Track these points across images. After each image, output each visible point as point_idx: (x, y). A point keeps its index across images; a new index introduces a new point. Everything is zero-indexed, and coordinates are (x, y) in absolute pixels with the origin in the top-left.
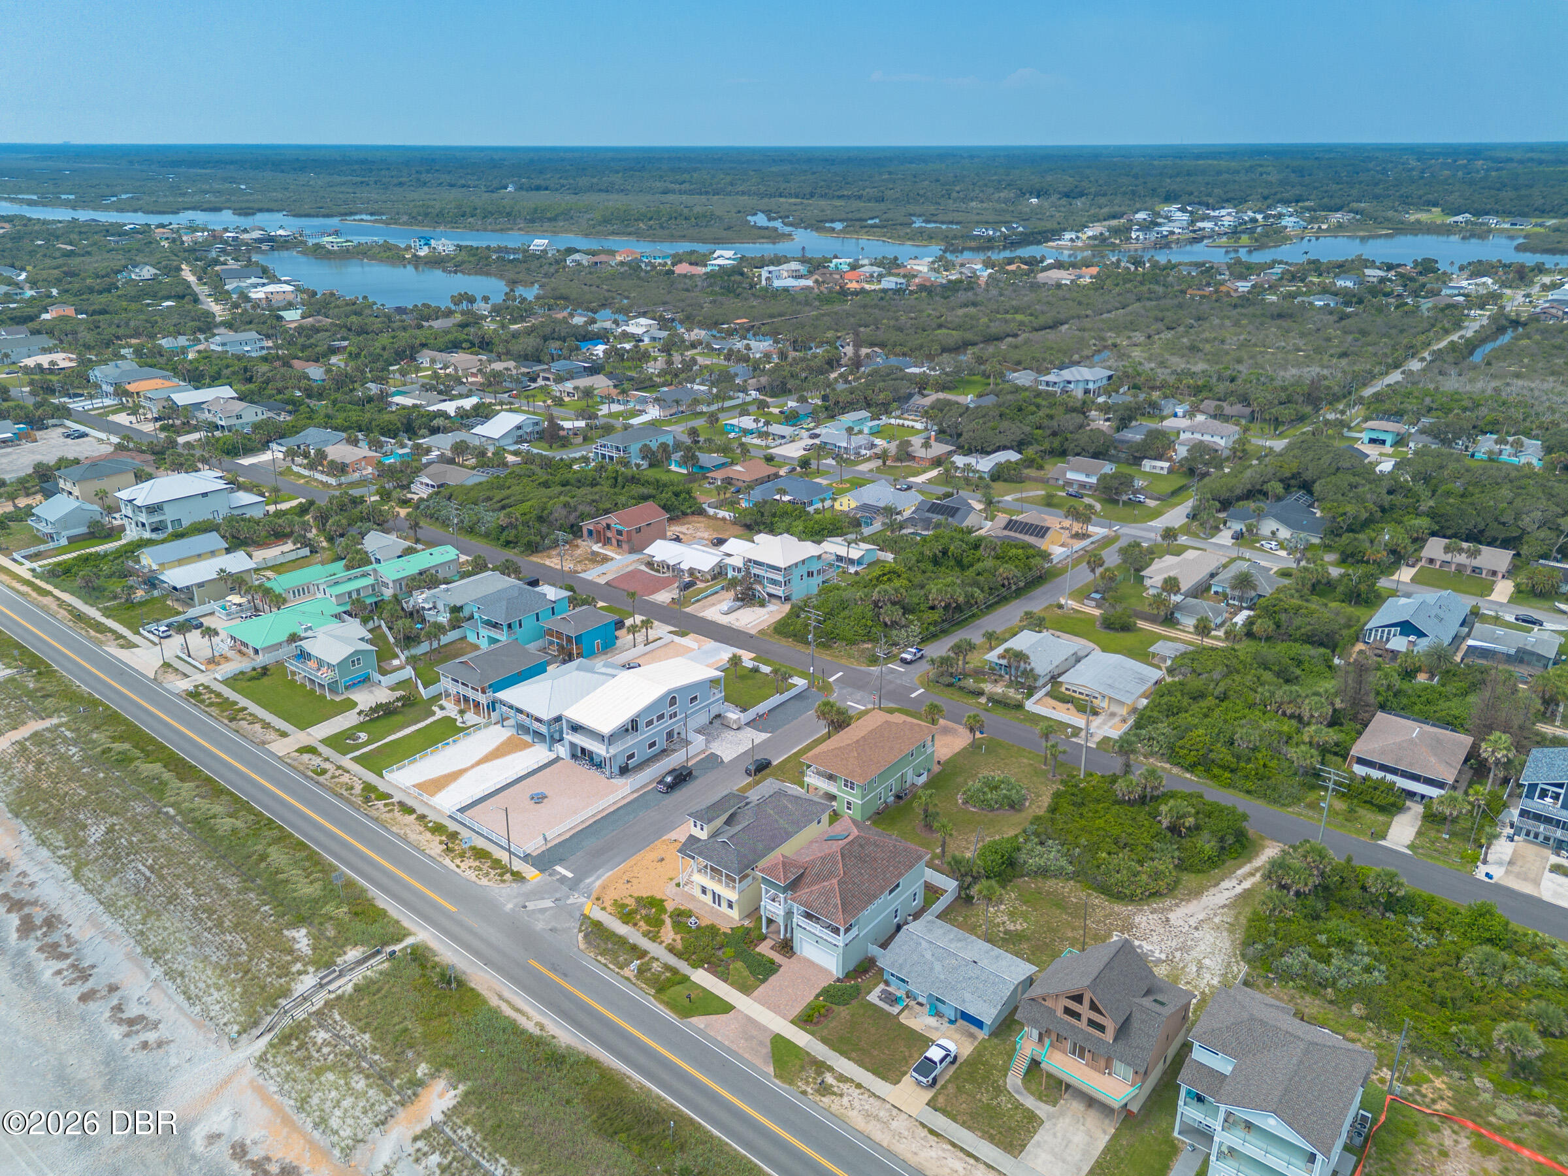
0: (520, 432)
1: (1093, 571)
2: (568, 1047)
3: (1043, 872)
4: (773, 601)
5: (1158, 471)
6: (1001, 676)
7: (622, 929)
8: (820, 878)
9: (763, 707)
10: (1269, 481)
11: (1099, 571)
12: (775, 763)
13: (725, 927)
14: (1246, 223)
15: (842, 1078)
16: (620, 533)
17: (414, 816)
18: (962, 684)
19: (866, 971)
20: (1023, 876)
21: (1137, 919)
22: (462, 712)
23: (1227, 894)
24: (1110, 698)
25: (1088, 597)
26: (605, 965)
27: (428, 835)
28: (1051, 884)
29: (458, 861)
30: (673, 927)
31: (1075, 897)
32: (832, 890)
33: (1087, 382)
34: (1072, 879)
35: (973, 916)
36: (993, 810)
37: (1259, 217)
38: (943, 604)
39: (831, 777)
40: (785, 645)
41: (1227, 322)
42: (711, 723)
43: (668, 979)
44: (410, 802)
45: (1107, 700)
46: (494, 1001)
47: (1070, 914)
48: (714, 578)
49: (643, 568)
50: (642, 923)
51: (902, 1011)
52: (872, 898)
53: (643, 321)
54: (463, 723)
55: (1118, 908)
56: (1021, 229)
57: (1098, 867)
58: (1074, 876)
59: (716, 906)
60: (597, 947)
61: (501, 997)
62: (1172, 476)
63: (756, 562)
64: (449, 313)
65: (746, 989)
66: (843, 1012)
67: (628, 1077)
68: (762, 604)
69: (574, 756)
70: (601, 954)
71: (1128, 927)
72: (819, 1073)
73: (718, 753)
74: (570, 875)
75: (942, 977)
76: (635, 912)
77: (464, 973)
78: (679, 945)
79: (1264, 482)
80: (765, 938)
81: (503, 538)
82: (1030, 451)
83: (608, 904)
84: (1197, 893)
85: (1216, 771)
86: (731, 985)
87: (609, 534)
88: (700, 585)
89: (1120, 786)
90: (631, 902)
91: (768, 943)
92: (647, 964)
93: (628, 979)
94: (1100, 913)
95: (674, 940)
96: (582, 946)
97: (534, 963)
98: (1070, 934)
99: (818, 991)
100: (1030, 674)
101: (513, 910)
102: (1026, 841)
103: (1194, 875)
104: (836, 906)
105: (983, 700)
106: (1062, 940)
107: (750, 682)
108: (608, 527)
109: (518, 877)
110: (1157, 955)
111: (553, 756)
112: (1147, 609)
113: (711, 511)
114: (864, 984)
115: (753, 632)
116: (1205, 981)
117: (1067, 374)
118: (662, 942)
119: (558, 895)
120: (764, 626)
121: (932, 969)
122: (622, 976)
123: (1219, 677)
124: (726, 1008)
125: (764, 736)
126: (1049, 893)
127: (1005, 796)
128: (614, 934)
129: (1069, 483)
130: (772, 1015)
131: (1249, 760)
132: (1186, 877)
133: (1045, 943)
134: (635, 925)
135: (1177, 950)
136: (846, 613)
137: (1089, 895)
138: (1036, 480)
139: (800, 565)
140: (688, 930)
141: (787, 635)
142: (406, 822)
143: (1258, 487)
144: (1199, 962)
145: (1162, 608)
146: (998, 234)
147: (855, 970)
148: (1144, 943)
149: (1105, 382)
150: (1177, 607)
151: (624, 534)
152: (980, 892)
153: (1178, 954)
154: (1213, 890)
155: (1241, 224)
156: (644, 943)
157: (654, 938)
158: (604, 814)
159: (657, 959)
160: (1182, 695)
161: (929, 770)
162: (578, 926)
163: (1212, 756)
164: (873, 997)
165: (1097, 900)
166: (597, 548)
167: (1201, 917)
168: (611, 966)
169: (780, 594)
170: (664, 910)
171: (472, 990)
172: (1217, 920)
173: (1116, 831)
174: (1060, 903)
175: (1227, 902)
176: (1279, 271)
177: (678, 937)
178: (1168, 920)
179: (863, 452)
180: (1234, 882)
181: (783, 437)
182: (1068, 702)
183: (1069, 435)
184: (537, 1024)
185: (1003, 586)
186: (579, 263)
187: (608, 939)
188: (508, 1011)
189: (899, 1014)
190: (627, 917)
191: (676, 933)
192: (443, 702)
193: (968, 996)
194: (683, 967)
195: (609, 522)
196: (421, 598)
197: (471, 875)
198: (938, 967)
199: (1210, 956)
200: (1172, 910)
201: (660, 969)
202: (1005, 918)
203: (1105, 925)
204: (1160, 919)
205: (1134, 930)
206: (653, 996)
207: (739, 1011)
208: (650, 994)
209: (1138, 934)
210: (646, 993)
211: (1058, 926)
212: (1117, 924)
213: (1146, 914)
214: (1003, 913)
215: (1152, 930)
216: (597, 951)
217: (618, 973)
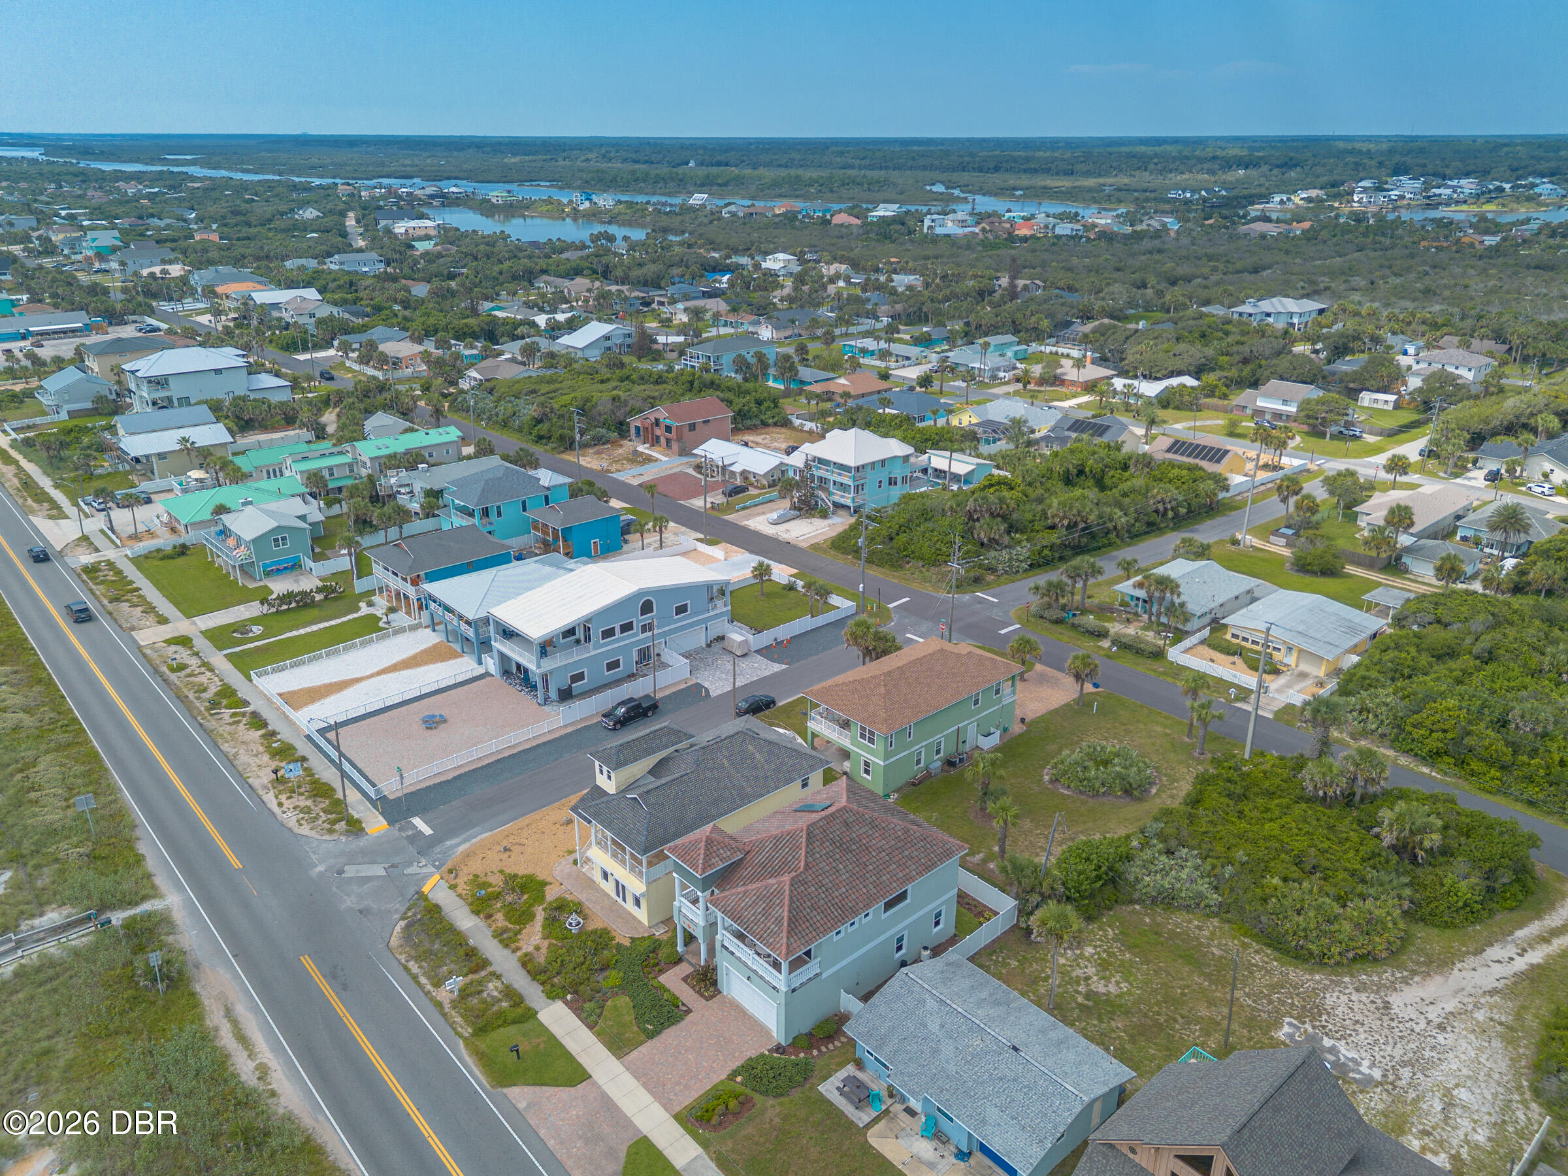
0: (608, 344)
1: (1284, 500)
3: (1166, 900)
4: (841, 512)
5: (1380, 406)
6: (1136, 614)
7: (465, 920)
8: (769, 870)
9: (783, 632)
10: (1540, 412)
11: (1293, 500)
12: (780, 704)
13: (622, 936)
14: (1490, 192)
16: (668, 429)
17: (263, 731)
18: (1076, 620)
19: (830, 1038)
20: (1132, 902)
21: (1330, 999)
22: (392, 610)
23: (1498, 970)
24: (1301, 651)
25: (1276, 532)
26: (415, 978)
27: (266, 758)
28: (1179, 920)
29: (283, 798)
30: (544, 927)
31: (1218, 946)
32: (779, 892)
33: (1291, 314)
34: (1216, 915)
35: (1037, 960)
36: (1097, 794)
37: (1507, 186)
38: (1066, 522)
39: (846, 725)
40: (840, 563)
41: (1472, 272)
42: (709, 646)
43: (501, 1013)
44: (266, 714)
45: (1295, 655)
46: (215, 1018)
47: (1207, 976)
48: (772, 485)
49: (691, 471)
50: (499, 916)
51: (876, 1121)
52: (847, 913)
53: (781, 256)
54: (388, 623)
55: (1295, 974)
56: (1224, 193)
57: (1265, 900)
58: (1221, 912)
59: (620, 900)
60: (415, 946)
61: (229, 1013)
62: (1398, 412)
63: (821, 461)
64: (583, 247)
65: (618, 1046)
66: (770, 1109)
68: (824, 515)
69: (506, 673)
70: (417, 959)
71: (1312, 1011)
73: (706, 684)
74: (427, 830)
75: (952, 1069)
76: (497, 896)
77: (197, 966)
78: (541, 958)
79: (1532, 415)
80: (679, 960)
81: (535, 432)
82: (1211, 378)
83: (461, 881)
84: (1442, 963)
85: (1475, 765)
86: (598, 1035)
87: (658, 432)
88: (753, 491)
89: (1311, 774)
90: (497, 881)
91: (684, 969)
92: (480, 983)
93: (439, 1005)
94: (1261, 981)
95: (537, 948)
96: (394, 942)
97: (307, 962)
98: (1204, 1012)
99: (738, 1064)
100: (1179, 612)
101: (321, 874)
102: (1142, 847)
103: (1436, 931)
104: (779, 921)
105: (1106, 644)
106: (1188, 1021)
107: (778, 601)
108: (657, 422)
109: (355, 827)
110: (1364, 1069)
111: (481, 670)
112: (1361, 550)
113: (797, 422)
114: (821, 1062)
115: (804, 545)
116: (1461, 1133)
117: (1266, 305)
118: (518, 949)
119: (396, 860)
120: (820, 539)
121: (936, 1051)
122: (432, 999)
123: (1481, 628)
124: (576, 1075)
125: (777, 667)
126: (1173, 935)
127: (1119, 774)
128: (452, 929)
129: (1259, 412)
130: (647, 1098)
131: (1534, 753)
132: (1421, 932)
133: (1157, 1023)
134: (489, 917)
135: (1404, 1064)
136: (930, 525)
137: (1245, 946)
138: (1216, 408)
139: (878, 466)
140: (565, 935)
141: (845, 552)
142: (245, 738)
143: (1523, 420)
144: (1448, 1092)
145: (1385, 547)
146: (1197, 196)
147: (810, 1035)
148: (1341, 1046)
149: (1314, 315)
150: (1408, 550)
151: (674, 430)
152: (1044, 923)
153: (1406, 1073)
154: (1471, 961)
155: (1483, 193)
156: (490, 948)
157: (507, 939)
158: (515, 751)
159: (498, 977)
160: (1419, 651)
161: (1005, 730)
162: (403, 909)
163: (1469, 741)
164: (829, 1089)
165: (1258, 955)
166: (642, 448)
167: (1450, 1007)
168: (423, 980)
169: (848, 502)
170: (541, 898)
171: (193, 995)
172: (1480, 1016)
173: (1298, 845)
174: (1193, 956)
175: (1499, 985)
176: (1536, 227)
177: (546, 943)
178: (1387, 1006)
179: (1001, 374)
180: (1511, 951)
181: (908, 358)
182: (1234, 654)
183: (1263, 362)
184: (260, 1067)
185: (1157, 511)
186: (734, 214)
187: (438, 935)
188: (226, 1039)
189: (868, 1126)
190: (481, 904)
191: (545, 938)
192: (376, 599)
193: (993, 1114)
194: (532, 992)
195: (657, 415)
196: (393, 479)
197: (290, 819)
198: (947, 1050)
199: (1469, 1083)
200: (1395, 989)
201: (495, 993)
202: (1091, 971)
203: (1270, 1002)
204: (1373, 1002)
205: (1324, 1017)
206: (465, 1039)
207: (595, 1084)
208: (461, 1036)
209: (1330, 1027)
210: (457, 1033)
211: (1183, 994)
212: (1293, 1003)
213: (1347, 991)
214: (1089, 960)
215: (1357, 1022)
216: (413, 953)
217: (427, 993)
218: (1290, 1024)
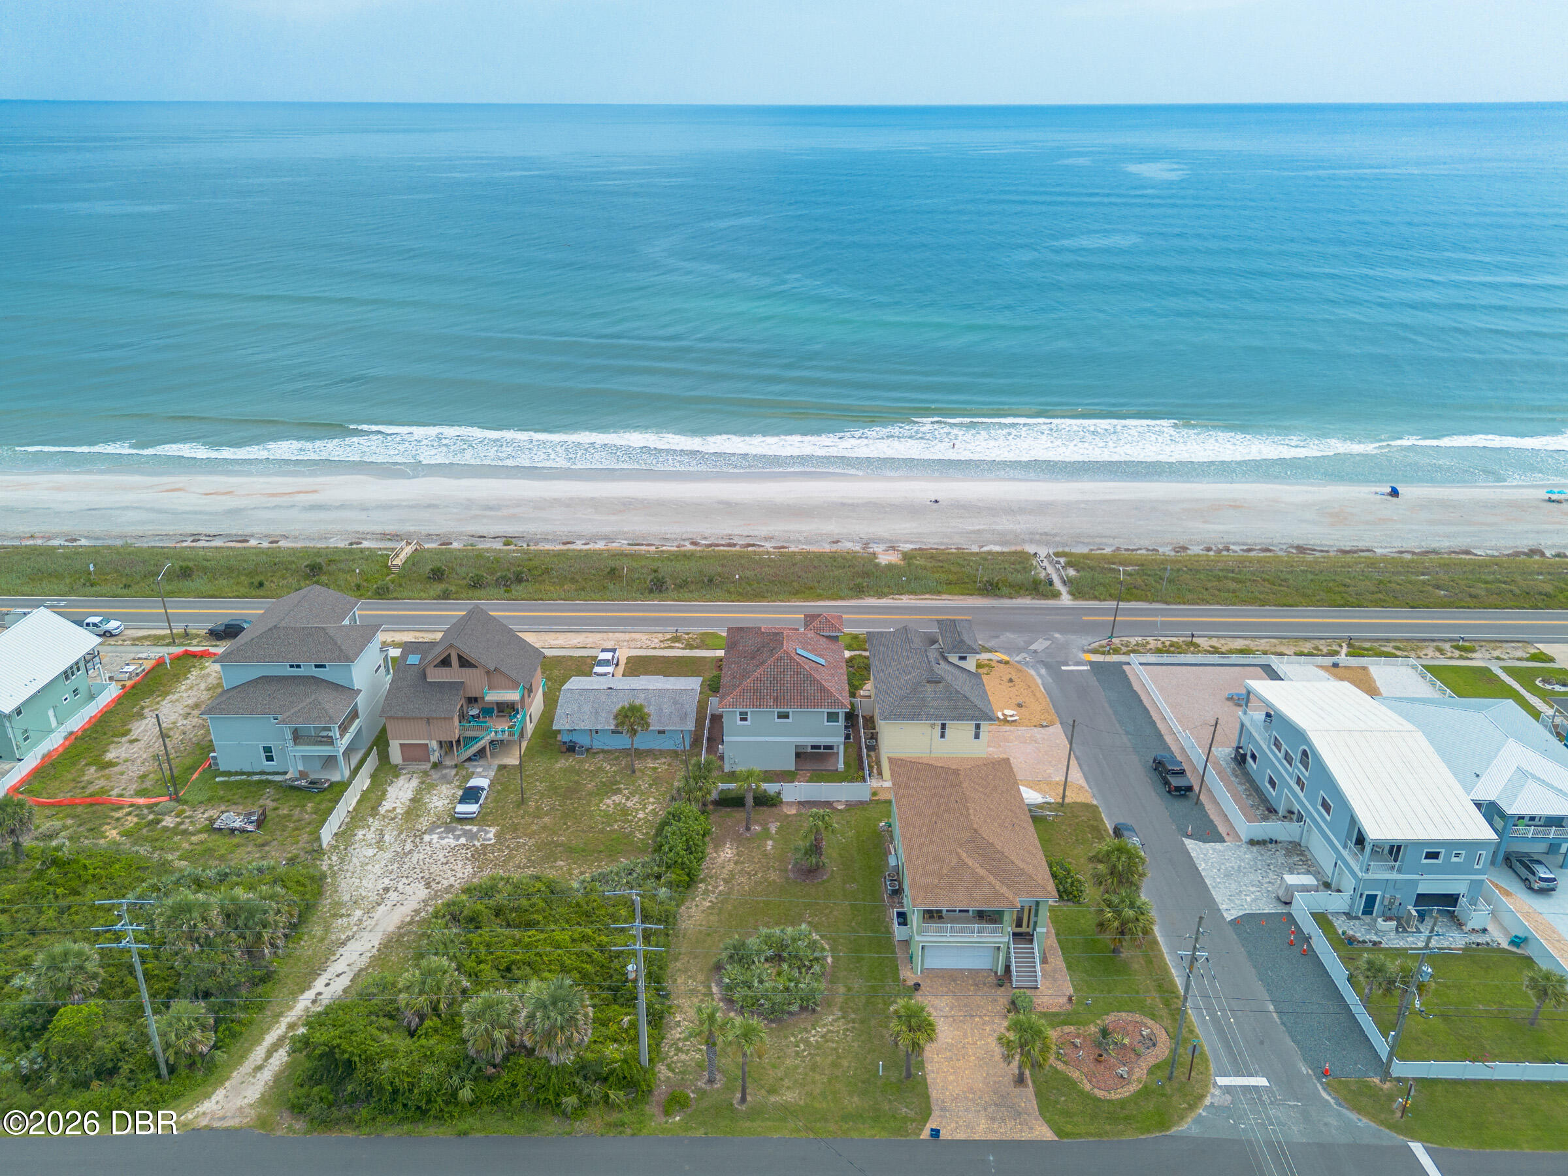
21: (469, 867)
28: (600, 869)
31: (561, 868)
47: (557, 844)
71: (478, 854)
84: (389, 944)
94: (521, 858)
98: (547, 819)
106: (553, 809)
110: (435, 837)
116: (372, 829)
135: (410, 852)
144: (380, 849)
148: (453, 843)
153: (408, 847)
154: (365, 959)
167: (381, 909)
172: (359, 912)
175: (342, 950)
199: (367, 861)
200: (423, 901)
202: (629, 804)
203: (508, 847)
204: (438, 883)
205: (469, 855)
209: (464, 851)
211: (565, 824)
212: (493, 853)
213: (458, 881)
214: (637, 809)
215: (447, 863)
218: (490, 839)
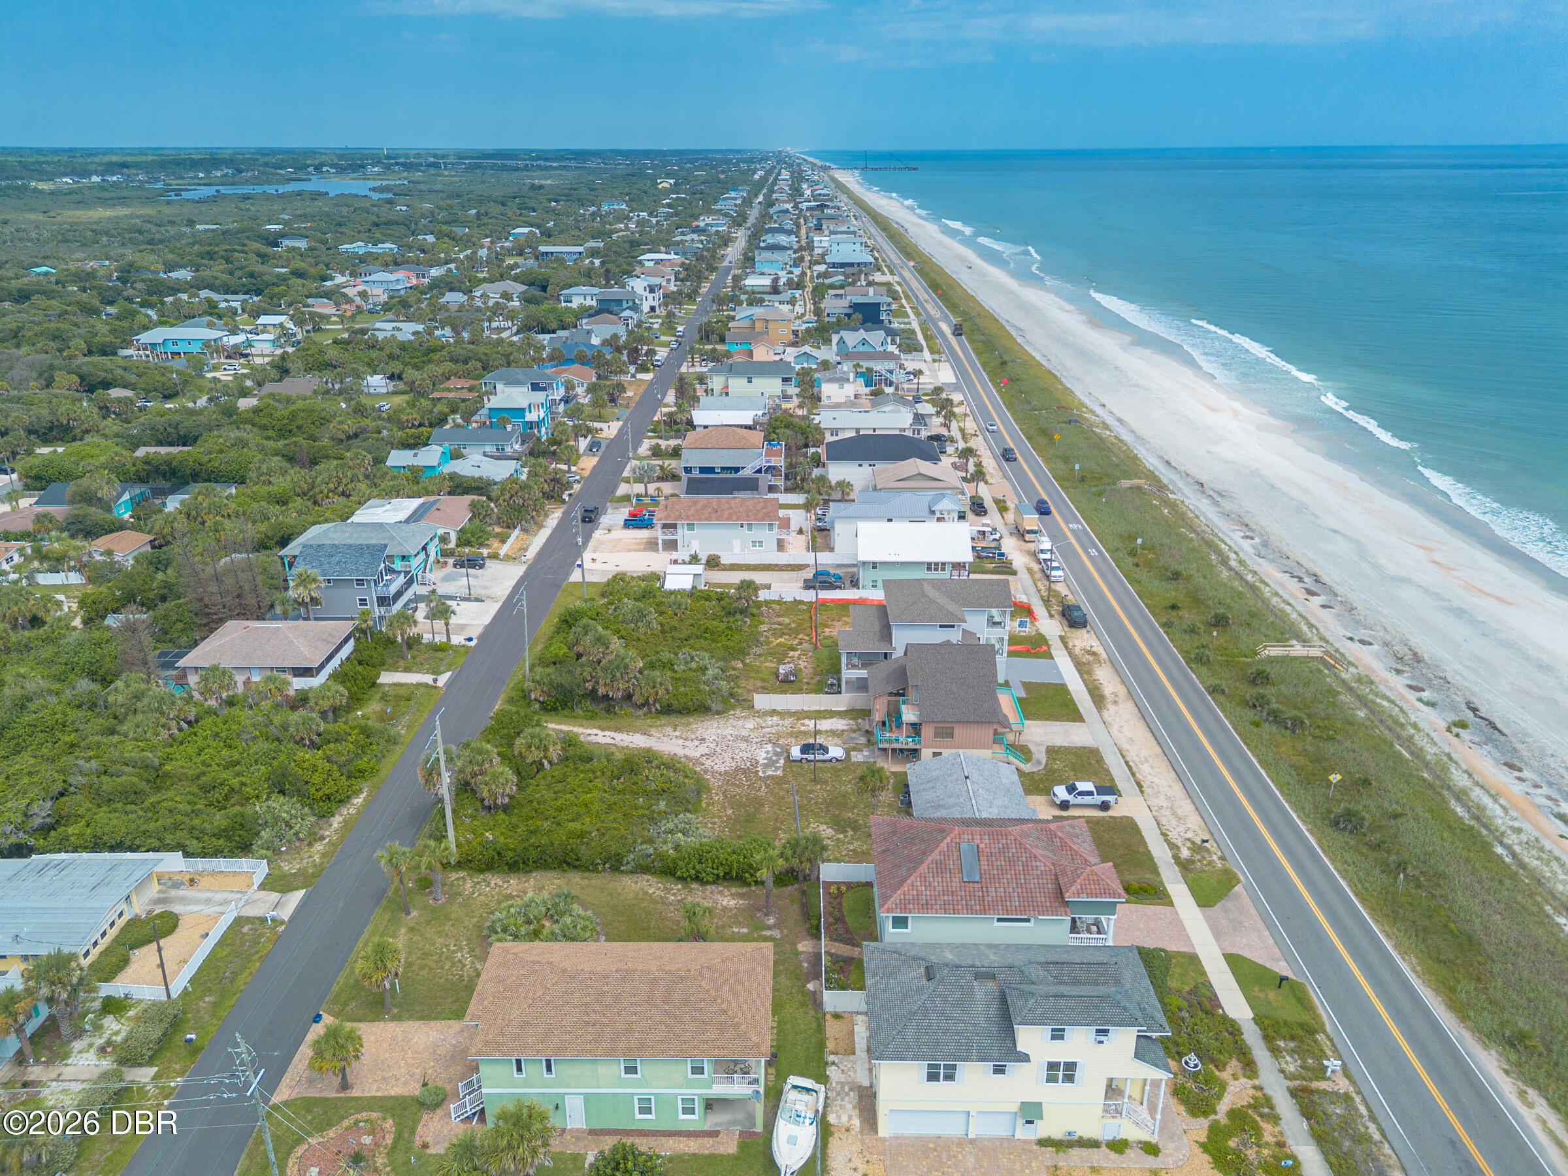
2: (1486, 1047)
7: (1308, 1155)
15: (1173, 846)
26: (1373, 1118)
30: (1221, 1092)
50: (1268, 1138)
67: (1415, 972)
70: (1368, 1139)
72: (1190, 861)
78: (1234, 1063)
92: (1301, 1076)
95: (1235, 1077)
118: (1255, 1087)
122: (1353, 1082)
124: (1235, 962)
128: (1327, 1157)
130: (1186, 923)
134: (1281, 1145)
144: (753, 729)
148: (760, 758)
156: (1285, 1106)
157: (1263, 1103)
159: (1282, 1071)
168: (1363, 1110)
170: (1214, 1129)
184: (1530, 1105)
194: (1252, 1036)
199: (739, 726)
201: (1288, 1058)
203: (754, 783)
204: (708, 759)
205: (744, 767)
206: (1324, 1032)
207: (1221, 949)
208: (1328, 1036)
209: (748, 764)
210: (1331, 1040)
215: (733, 759)
216: (1375, 1149)
217: (1359, 1093)
218: (764, 774)
